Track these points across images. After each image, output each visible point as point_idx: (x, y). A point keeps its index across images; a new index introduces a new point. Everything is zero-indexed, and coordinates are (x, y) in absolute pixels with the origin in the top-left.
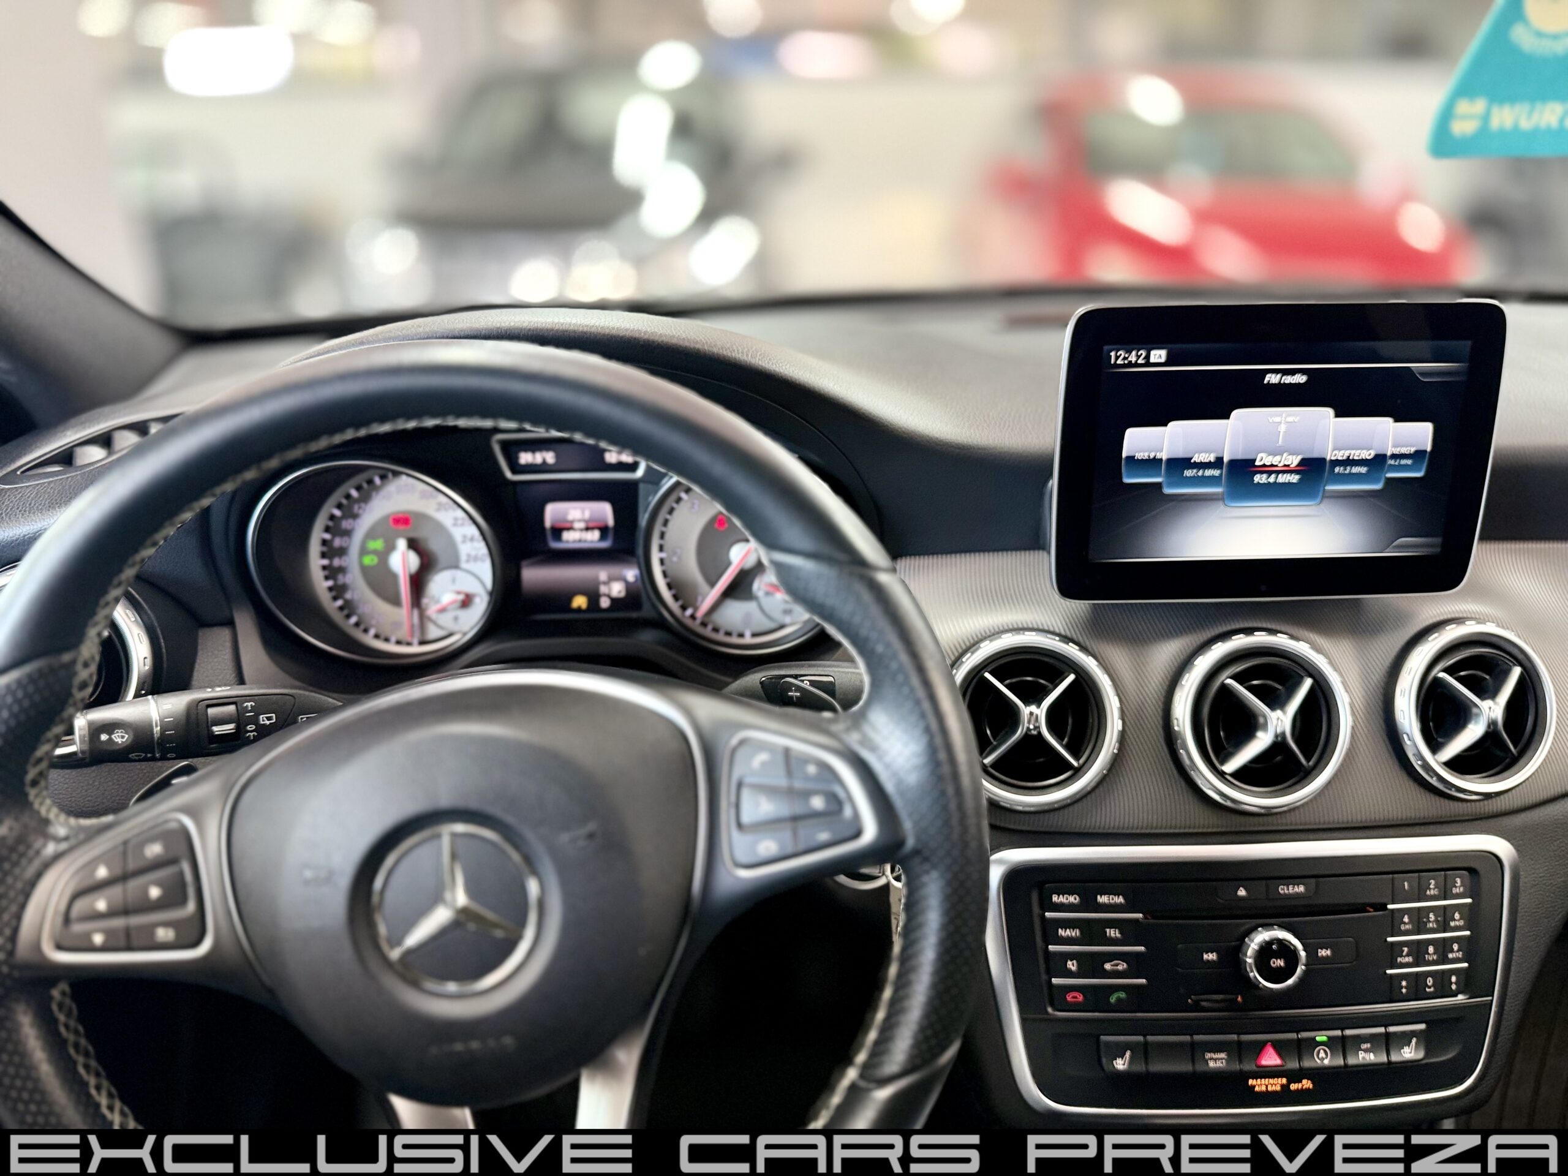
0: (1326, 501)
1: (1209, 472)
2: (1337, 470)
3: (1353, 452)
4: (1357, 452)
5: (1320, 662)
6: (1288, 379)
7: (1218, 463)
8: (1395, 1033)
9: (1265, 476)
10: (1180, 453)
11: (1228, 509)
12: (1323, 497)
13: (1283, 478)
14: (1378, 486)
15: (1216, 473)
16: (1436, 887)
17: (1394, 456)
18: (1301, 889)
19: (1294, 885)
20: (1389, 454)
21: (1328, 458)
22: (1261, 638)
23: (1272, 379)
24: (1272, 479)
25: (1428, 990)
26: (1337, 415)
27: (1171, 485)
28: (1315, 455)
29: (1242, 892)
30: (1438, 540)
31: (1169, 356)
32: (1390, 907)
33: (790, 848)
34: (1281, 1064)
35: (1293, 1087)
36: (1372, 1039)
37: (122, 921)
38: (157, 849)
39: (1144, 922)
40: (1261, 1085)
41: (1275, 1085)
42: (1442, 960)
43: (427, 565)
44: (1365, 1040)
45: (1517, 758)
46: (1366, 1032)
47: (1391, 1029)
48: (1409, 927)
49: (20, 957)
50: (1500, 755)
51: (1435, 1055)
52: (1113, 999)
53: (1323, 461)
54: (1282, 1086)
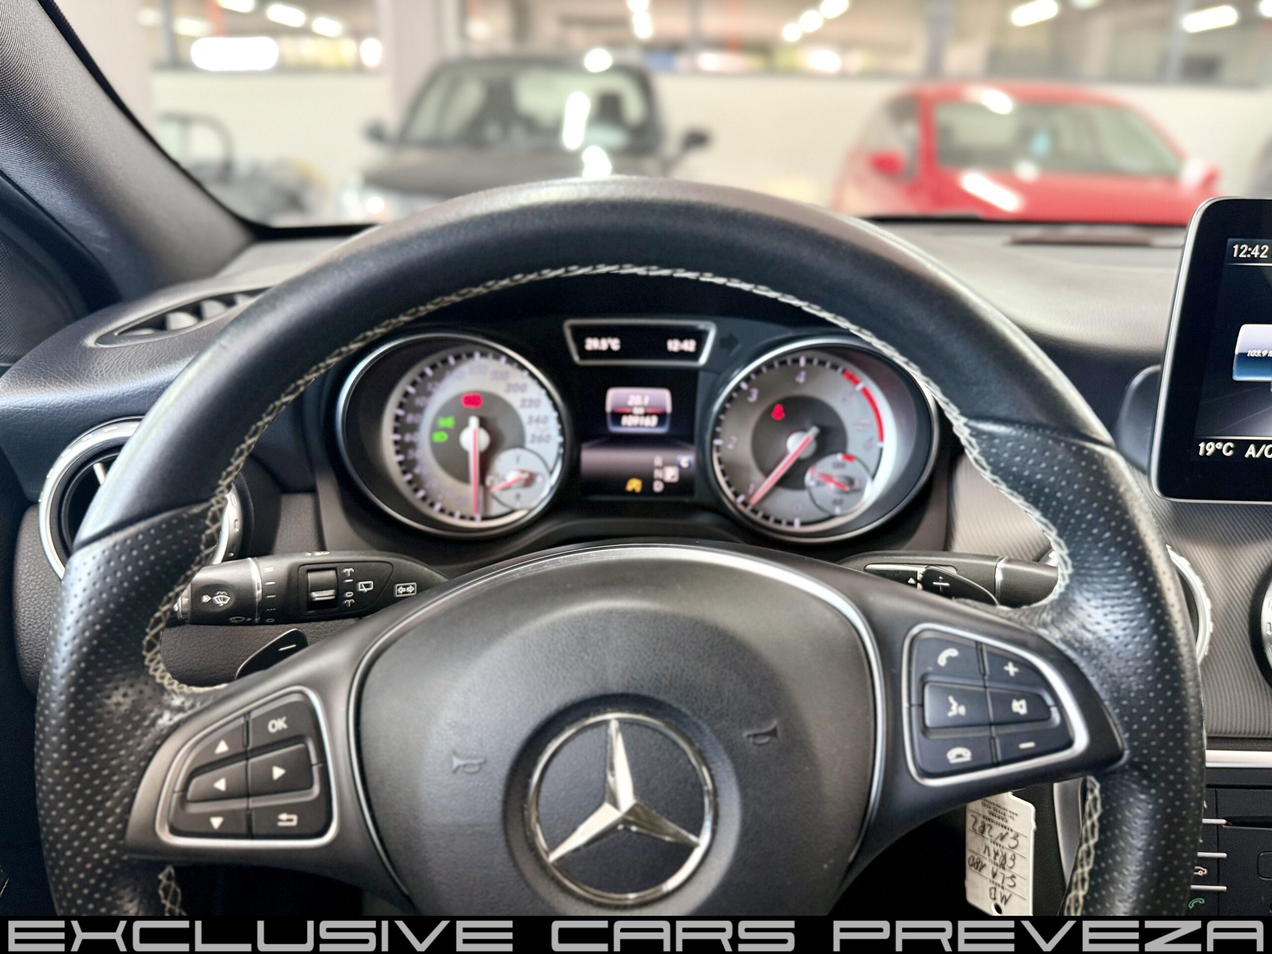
33: (987, 758)
37: (243, 804)
38: (281, 725)
39: (1226, 827)
43: (496, 441)
49: (130, 843)
52: (1192, 905)
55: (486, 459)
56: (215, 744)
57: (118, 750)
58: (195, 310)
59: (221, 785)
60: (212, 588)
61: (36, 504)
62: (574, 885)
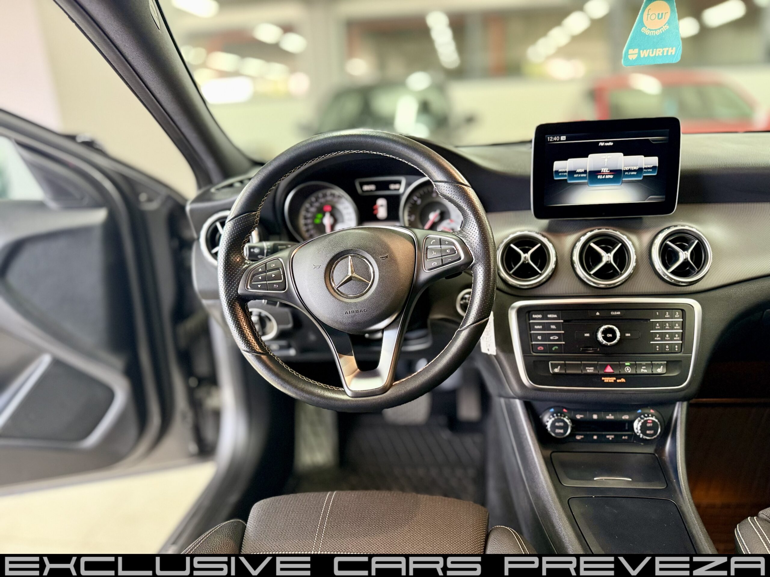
0: (623, 184)
1: (582, 175)
2: (626, 173)
3: (631, 167)
4: (633, 167)
5: (624, 238)
6: (607, 144)
7: (585, 172)
8: (654, 364)
9: (601, 176)
10: (573, 169)
11: (589, 187)
12: (622, 183)
13: (607, 177)
14: (641, 179)
15: (585, 175)
16: (669, 314)
17: (645, 168)
18: (619, 313)
19: (616, 312)
20: (644, 167)
21: (623, 170)
22: (603, 230)
23: (602, 144)
24: (604, 177)
25: (666, 350)
26: (624, 155)
27: (570, 180)
28: (618, 168)
29: (598, 314)
30: (664, 196)
31: (566, 138)
32: (651, 320)
33: (441, 264)
34: (613, 372)
35: (618, 381)
36: (646, 365)
37: (265, 282)
38: (274, 265)
39: (564, 323)
40: (606, 380)
41: (612, 380)
42: (672, 339)
43: (335, 221)
44: (644, 366)
45: (698, 272)
46: (644, 363)
47: (653, 362)
48: (659, 327)
49: (239, 292)
50: (690, 269)
51: (670, 373)
52: (554, 349)
53: (621, 170)
54: (614, 380)
55: (332, 227)
56: (259, 269)
57: (236, 270)
58: (241, 182)
59: (260, 278)
60: (254, 247)
61: (198, 239)
62: (341, 294)
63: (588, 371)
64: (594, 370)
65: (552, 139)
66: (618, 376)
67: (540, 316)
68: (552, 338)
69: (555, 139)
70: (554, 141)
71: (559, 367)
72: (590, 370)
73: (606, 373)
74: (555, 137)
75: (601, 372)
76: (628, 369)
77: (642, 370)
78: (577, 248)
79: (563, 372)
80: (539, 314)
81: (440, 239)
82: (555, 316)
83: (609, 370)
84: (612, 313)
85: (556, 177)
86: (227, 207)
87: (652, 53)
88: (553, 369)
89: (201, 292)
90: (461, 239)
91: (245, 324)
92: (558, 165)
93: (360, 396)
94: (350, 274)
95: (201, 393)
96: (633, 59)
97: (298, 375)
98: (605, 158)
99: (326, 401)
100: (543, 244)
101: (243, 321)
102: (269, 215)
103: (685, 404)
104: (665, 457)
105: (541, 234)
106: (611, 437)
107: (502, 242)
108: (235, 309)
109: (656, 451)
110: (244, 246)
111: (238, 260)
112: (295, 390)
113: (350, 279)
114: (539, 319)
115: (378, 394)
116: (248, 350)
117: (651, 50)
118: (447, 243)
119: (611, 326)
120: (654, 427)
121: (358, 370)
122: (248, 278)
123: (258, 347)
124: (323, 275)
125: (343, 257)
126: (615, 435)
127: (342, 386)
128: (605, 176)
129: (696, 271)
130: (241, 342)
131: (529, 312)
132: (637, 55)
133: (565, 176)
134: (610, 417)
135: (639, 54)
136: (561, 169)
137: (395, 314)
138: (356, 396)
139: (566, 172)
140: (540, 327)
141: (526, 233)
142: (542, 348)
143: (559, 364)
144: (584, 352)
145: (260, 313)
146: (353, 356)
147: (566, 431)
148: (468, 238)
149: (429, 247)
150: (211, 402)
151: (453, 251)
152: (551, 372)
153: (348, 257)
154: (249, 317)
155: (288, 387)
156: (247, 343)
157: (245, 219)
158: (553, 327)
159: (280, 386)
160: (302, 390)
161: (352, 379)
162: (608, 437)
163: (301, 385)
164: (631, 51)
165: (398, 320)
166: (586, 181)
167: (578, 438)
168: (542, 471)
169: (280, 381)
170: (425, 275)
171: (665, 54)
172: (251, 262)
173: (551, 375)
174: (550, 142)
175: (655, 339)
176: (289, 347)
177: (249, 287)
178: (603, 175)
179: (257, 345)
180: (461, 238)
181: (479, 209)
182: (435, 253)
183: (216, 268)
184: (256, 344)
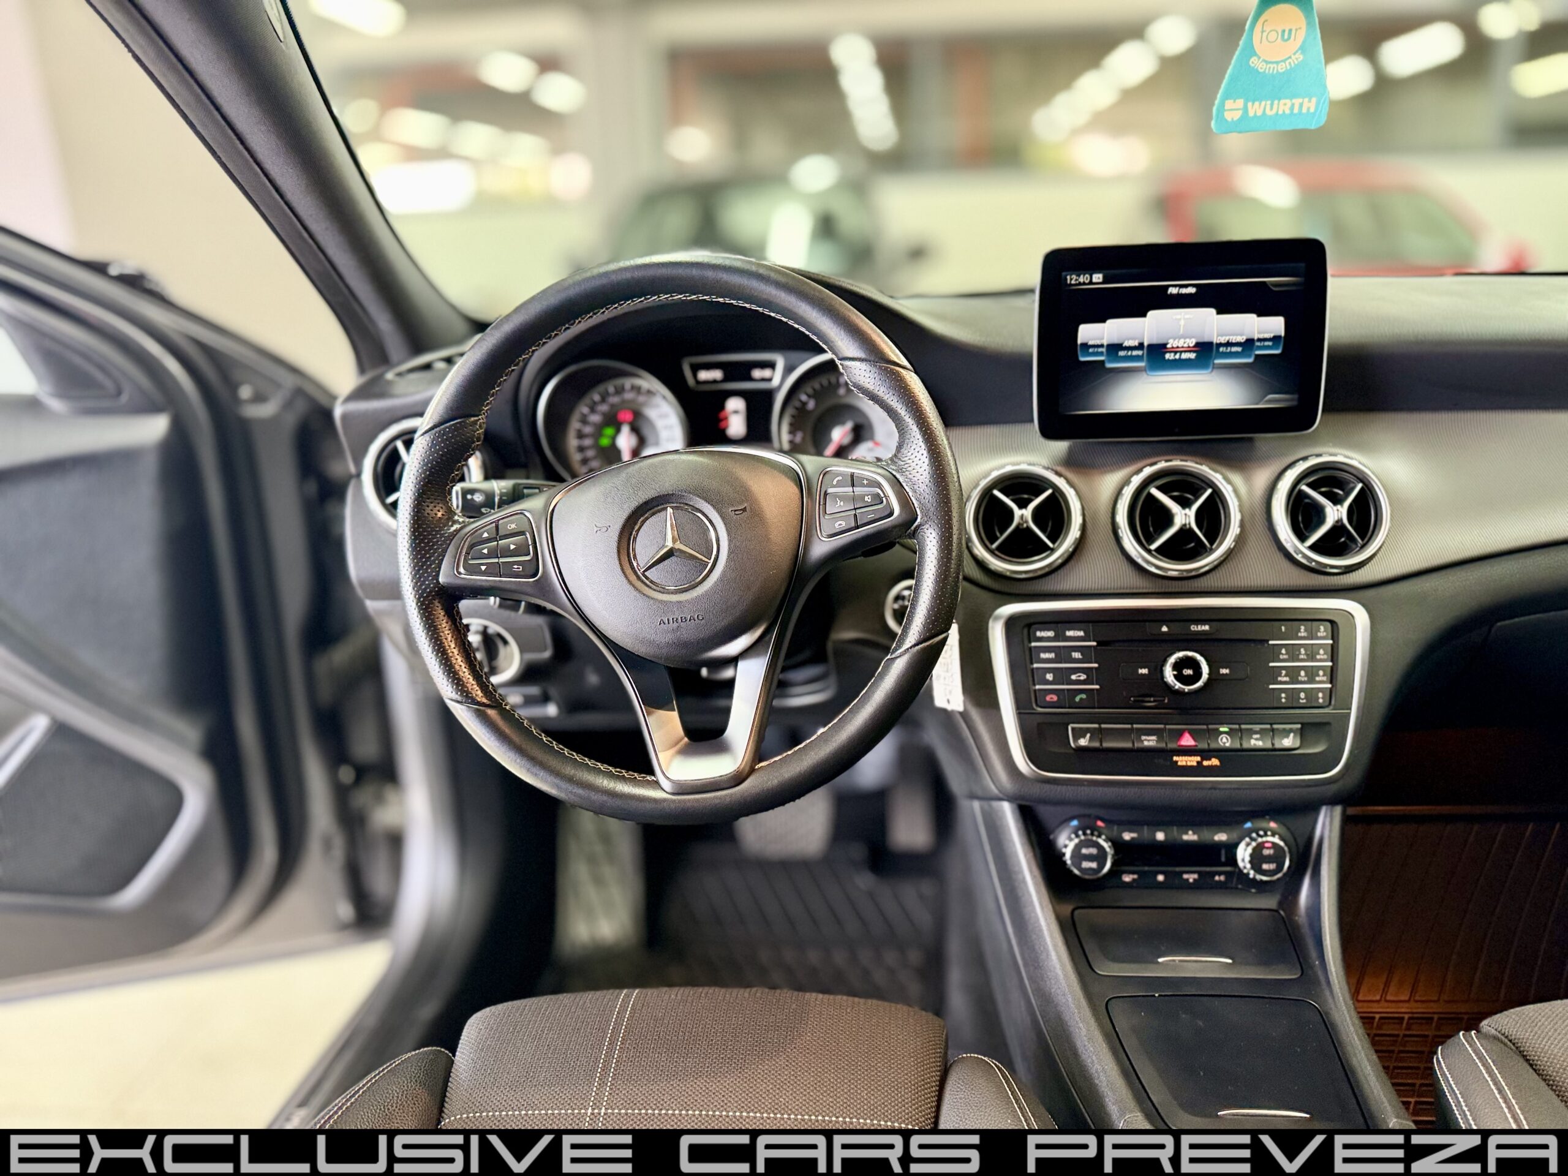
0: (1215, 371)
1: (1135, 353)
2: (1221, 349)
3: (1231, 337)
4: (1234, 338)
5: (1217, 478)
6: (1184, 291)
7: (1141, 346)
8: (1277, 729)
9: (1172, 354)
10: (1116, 341)
11: (1148, 377)
12: (1213, 368)
13: (1185, 356)
14: (1250, 360)
15: (1140, 353)
16: (1306, 630)
17: (1259, 340)
18: (1207, 628)
19: (1202, 625)
20: (1256, 338)
21: (1215, 342)
22: (1176, 463)
23: (1173, 291)
24: (1177, 356)
25: (1301, 701)
26: (1218, 313)
27: (1111, 361)
28: (1205, 340)
29: (1165, 629)
30: (1296, 396)
31: (1104, 277)
32: (1271, 642)
33: (853, 524)
34: (1196, 746)
35: (1205, 763)
36: (1261, 732)
37: (496, 560)
38: (513, 526)
39: (1099, 648)
40: (1182, 761)
41: (1192, 761)
42: (1311, 680)
43: (642, 442)
44: (1256, 733)
45: (1363, 547)
46: (1257, 727)
47: (1275, 726)
48: (1286, 657)
49: (441, 580)
50: (1348, 542)
51: (1308, 747)
52: (1077, 699)
53: (1211, 343)
54: (1198, 762)
55: (636, 451)
56: (483, 534)
57: (436, 535)
58: (447, 360)
59: (485, 551)
60: (472, 491)
61: (358, 475)
62: (653, 584)
63: (1146, 743)
64: (1157, 741)
65: (1076, 280)
66: (1206, 754)
67: (1051, 634)
68: (1074, 677)
69: (1081, 279)
70: (1080, 284)
71: (1088, 735)
72: (1149, 741)
73: (1181, 748)
74: (1082, 276)
75: (1172, 746)
76: (1224, 740)
77: (1253, 742)
78: (1124, 498)
79: (1096, 744)
80: (1049, 630)
81: (852, 476)
82: (1081, 633)
83: (1187, 741)
84: (1194, 628)
85: (1083, 356)
86: (418, 409)
87: (1271, 109)
88: (1076, 739)
89: (362, 584)
90: (894, 476)
91: (453, 645)
92: (1088, 332)
93: (689, 791)
94: (669, 544)
95: (362, 798)
96: (1232, 119)
97: (563, 750)
98: (1180, 319)
99: (618, 802)
100: (1056, 489)
101: (449, 639)
102: (506, 427)
103: (1338, 810)
104: (1299, 916)
105: (1052, 470)
106: (1191, 878)
107: (977, 485)
108: (434, 615)
109: (1280, 904)
110: (452, 487)
111: (439, 514)
112: (557, 781)
113: (670, 554)
114: (1048, 639)
115: (725, 786)
116: (459, 698)
117: (1269, 102)
118: (865, 482)
119: (1190, 654)
120: (1277, 857)
121: (686, 739)
122: (461, 552)
123: (479, 692)
124: (614, 545)
125: (656, 509)
126: (1199, 873)
127: (652, 772)
128: (1180, 355)
129: (1359, 545)
130: (445, 682)
131: (1029, 626)
132: (1241, 112)
133: (1101, 354)
134: (1190, 836)
135: (1245, 109)
136: (1092, 340)
137: (761, 625)
138: (680, 792)
139: (1102, 346)
140: (1052, 655)
141: (1024, 467)
142: (1055, 698)
143: (1088, 730)
144: (1138, 705)
145: (486, 628)
146: (674, 710)
147: (1102, 865)
148: (907, 473)
149: (830, 490)
150: (384, 817)
151: (878, 499)
152: (1072, 745)
153: (665, 509)
154: (462, 632)
155: (542, 773)
156: (458, 684)
157: (455, 430)
158: (1077, 655)
159: (524, 771)
160: (570, 780)
161: (673, 756)
162: (1185, 876)
163: (569, 770)
164: (1229, 104)
165: (767, 638)
166: (1142, 364)
167: (1127, 878)
168: (1055, 946)
169: (524, 762)
170: (821, 548)
171: (1296, 111)
172: (467, 520)
173: (1072, 751)
174: (1071, 285)
175: (1279, 679)
176: (545, 699)
177: (462, 570)
178: (1176, 353)
179: (478, 688)
180: (894, 473)
181: (931, 415)
182: (842, 503)
183: (394, 535)
184: (475, 686)
